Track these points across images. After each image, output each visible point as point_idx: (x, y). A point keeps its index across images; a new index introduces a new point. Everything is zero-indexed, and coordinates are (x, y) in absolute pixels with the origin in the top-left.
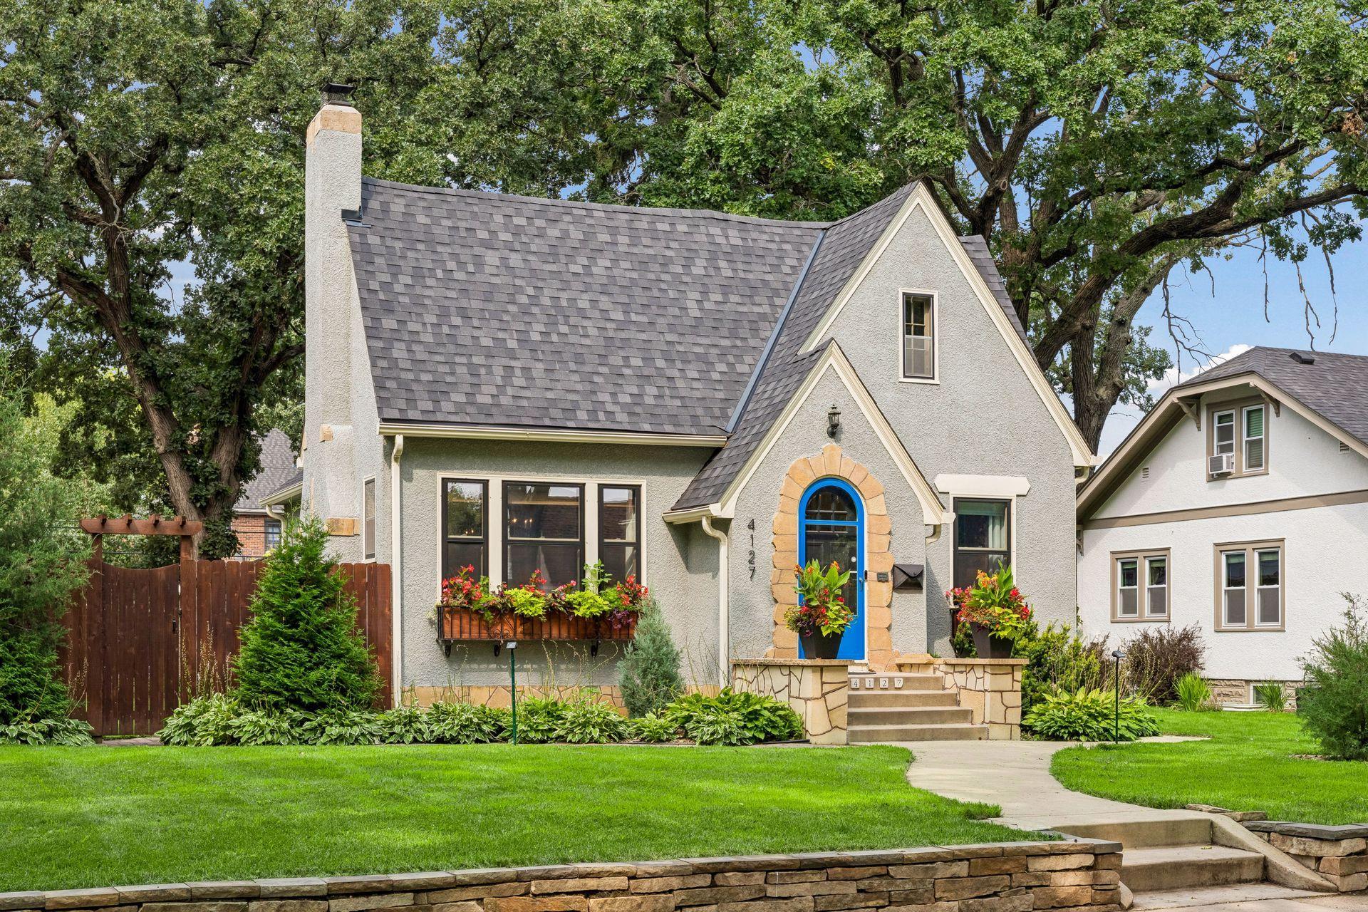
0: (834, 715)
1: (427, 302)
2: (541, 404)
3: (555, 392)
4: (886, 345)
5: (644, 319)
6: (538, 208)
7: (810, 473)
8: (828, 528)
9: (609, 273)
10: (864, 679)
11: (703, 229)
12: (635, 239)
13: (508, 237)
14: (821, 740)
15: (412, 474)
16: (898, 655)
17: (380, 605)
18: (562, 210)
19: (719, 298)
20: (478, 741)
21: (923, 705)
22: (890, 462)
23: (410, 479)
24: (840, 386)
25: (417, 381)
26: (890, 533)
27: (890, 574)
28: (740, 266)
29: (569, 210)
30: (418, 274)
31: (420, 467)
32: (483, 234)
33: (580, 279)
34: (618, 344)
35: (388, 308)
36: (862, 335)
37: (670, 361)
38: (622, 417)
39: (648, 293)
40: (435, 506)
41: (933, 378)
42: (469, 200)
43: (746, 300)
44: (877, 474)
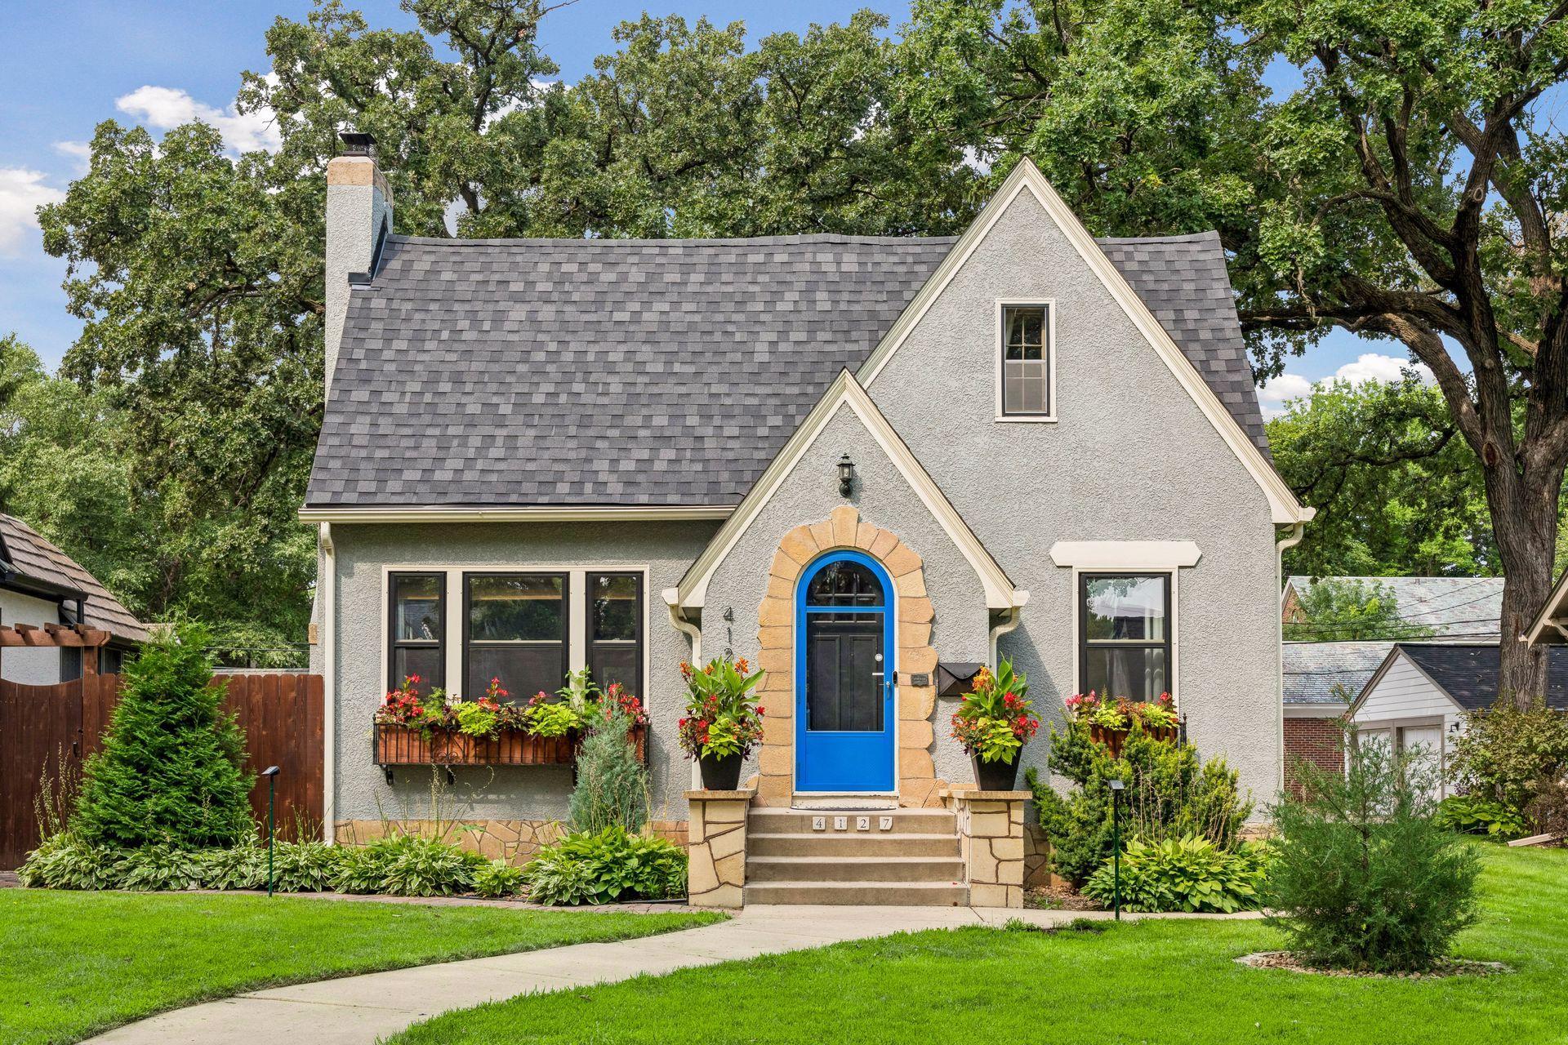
0: (721, 867)
1: (417, 368)
2: (514, 478)
3: (538, 462)
4: (975, 375)
5: (691, 369)
6: (598, 251)
7: (812, 544)
8: (849, 617)
9: (664, 318)
10: (832, 817)
11: (809, 256)
12: (713, 274)
13: (549, 287)
14: (704, 900)
15: (352, 568)
16: (945, 785)
17: (309, 723)
18: (628, 250)
19: (803, 336)
20: (303, 889)
21: (904, 855)
22: (934, 526)
23: (351, 575)
24: (859, 429)
25: (369, 458)
26: (933, 621)
27: (931, 677)
28: (846, 296)
29: (636, 250)
30: (418, 338)
31: (362, 559)
32: (517, 287)
33: (623, 328)
34: (644, 400)
35: (365, 379)
36: (941, 364)
37: (706, 417)
38: (615, 489)
39: (707, 338)
40: (379, 606)
41: (1048, 414)
42: (514, 250)
43: (839, 336)
44: (914, 543)
